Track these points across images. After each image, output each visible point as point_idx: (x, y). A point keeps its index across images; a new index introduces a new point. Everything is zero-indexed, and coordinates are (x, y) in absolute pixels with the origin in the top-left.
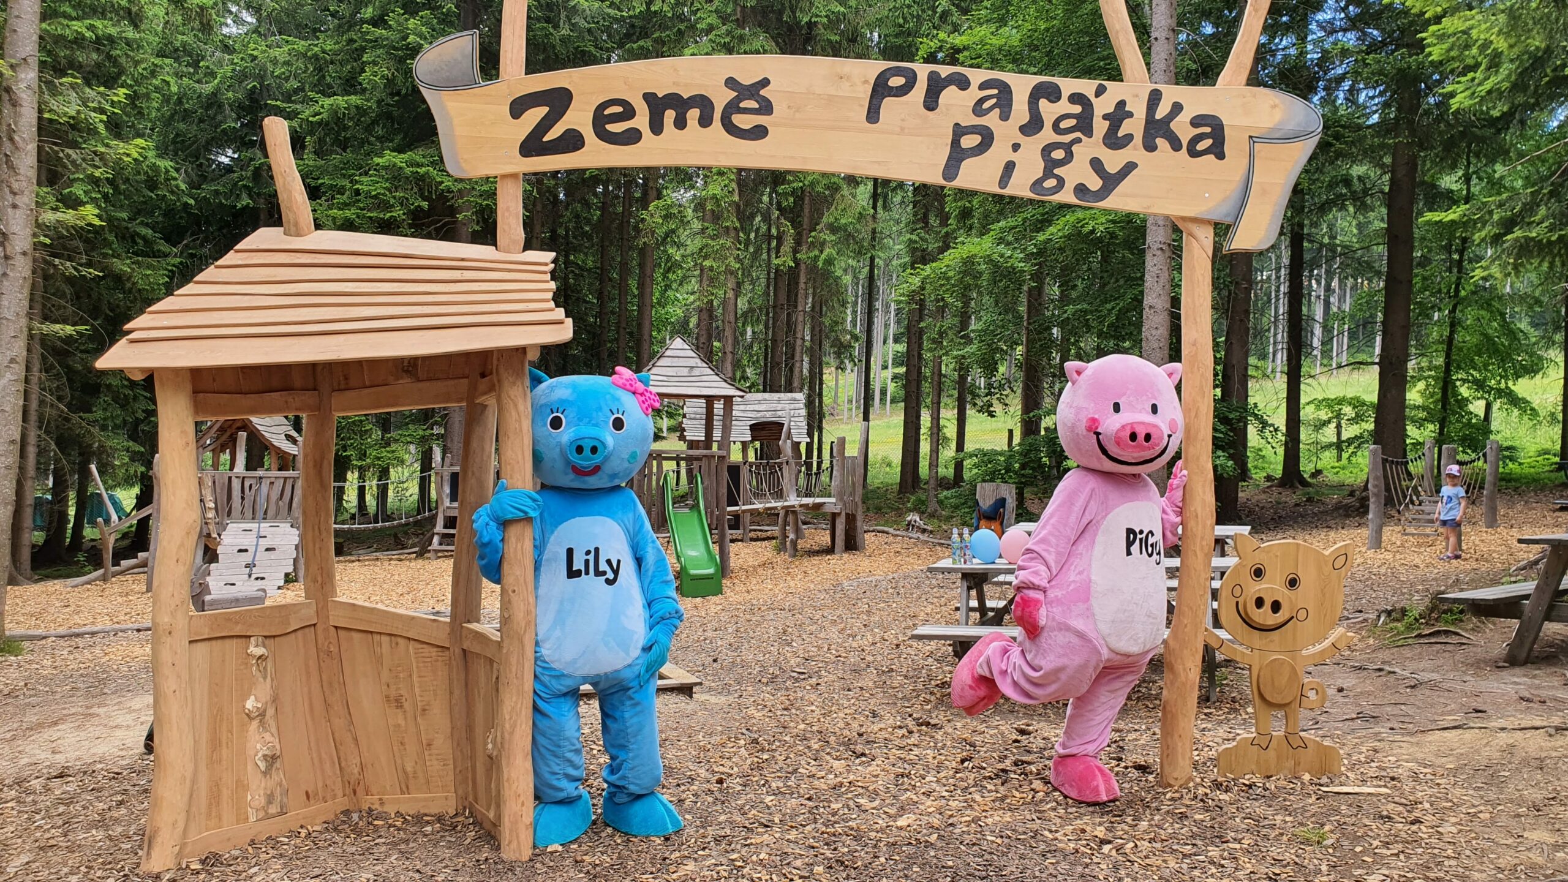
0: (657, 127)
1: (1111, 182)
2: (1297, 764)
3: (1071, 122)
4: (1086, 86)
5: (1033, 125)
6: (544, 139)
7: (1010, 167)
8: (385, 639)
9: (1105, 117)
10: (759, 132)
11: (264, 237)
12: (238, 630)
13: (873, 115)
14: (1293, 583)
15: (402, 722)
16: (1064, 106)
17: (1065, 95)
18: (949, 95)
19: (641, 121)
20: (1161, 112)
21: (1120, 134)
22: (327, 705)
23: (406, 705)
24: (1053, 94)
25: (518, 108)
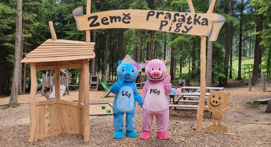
0: (112, 22)
1: (188, 30)
2: (220, 129)
3: (181, 20)
4: (184, 14)
5: (175, 20)
6: (94, 24)
7: (171, 28)
8: (68, 106)
9: (187, 19)
10: (129, 22)
11: (49, 41)
12: (44, 104)
13: (148, 19)
14: (220, 98)
15: (71, 119)
16: (180, 17)
17: (180, 15)
18: (160, 15)
19: (109, 21)
20: (197, 18)
21: (190, 22)
22: (59, 116)
23: (71, 116)
24: (178, 15)
25: (89, 19)
